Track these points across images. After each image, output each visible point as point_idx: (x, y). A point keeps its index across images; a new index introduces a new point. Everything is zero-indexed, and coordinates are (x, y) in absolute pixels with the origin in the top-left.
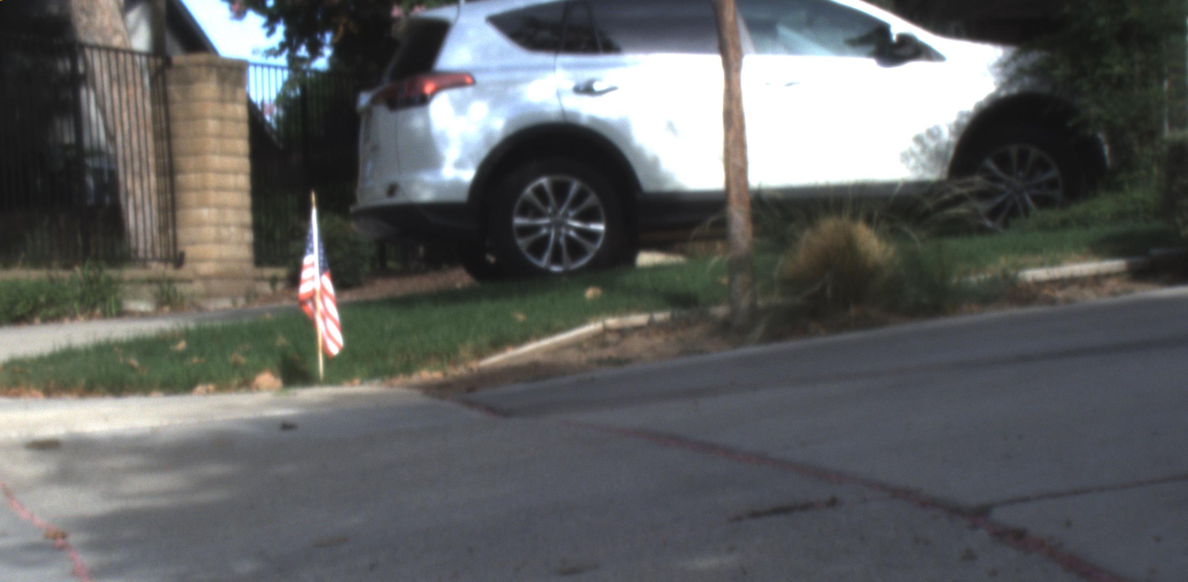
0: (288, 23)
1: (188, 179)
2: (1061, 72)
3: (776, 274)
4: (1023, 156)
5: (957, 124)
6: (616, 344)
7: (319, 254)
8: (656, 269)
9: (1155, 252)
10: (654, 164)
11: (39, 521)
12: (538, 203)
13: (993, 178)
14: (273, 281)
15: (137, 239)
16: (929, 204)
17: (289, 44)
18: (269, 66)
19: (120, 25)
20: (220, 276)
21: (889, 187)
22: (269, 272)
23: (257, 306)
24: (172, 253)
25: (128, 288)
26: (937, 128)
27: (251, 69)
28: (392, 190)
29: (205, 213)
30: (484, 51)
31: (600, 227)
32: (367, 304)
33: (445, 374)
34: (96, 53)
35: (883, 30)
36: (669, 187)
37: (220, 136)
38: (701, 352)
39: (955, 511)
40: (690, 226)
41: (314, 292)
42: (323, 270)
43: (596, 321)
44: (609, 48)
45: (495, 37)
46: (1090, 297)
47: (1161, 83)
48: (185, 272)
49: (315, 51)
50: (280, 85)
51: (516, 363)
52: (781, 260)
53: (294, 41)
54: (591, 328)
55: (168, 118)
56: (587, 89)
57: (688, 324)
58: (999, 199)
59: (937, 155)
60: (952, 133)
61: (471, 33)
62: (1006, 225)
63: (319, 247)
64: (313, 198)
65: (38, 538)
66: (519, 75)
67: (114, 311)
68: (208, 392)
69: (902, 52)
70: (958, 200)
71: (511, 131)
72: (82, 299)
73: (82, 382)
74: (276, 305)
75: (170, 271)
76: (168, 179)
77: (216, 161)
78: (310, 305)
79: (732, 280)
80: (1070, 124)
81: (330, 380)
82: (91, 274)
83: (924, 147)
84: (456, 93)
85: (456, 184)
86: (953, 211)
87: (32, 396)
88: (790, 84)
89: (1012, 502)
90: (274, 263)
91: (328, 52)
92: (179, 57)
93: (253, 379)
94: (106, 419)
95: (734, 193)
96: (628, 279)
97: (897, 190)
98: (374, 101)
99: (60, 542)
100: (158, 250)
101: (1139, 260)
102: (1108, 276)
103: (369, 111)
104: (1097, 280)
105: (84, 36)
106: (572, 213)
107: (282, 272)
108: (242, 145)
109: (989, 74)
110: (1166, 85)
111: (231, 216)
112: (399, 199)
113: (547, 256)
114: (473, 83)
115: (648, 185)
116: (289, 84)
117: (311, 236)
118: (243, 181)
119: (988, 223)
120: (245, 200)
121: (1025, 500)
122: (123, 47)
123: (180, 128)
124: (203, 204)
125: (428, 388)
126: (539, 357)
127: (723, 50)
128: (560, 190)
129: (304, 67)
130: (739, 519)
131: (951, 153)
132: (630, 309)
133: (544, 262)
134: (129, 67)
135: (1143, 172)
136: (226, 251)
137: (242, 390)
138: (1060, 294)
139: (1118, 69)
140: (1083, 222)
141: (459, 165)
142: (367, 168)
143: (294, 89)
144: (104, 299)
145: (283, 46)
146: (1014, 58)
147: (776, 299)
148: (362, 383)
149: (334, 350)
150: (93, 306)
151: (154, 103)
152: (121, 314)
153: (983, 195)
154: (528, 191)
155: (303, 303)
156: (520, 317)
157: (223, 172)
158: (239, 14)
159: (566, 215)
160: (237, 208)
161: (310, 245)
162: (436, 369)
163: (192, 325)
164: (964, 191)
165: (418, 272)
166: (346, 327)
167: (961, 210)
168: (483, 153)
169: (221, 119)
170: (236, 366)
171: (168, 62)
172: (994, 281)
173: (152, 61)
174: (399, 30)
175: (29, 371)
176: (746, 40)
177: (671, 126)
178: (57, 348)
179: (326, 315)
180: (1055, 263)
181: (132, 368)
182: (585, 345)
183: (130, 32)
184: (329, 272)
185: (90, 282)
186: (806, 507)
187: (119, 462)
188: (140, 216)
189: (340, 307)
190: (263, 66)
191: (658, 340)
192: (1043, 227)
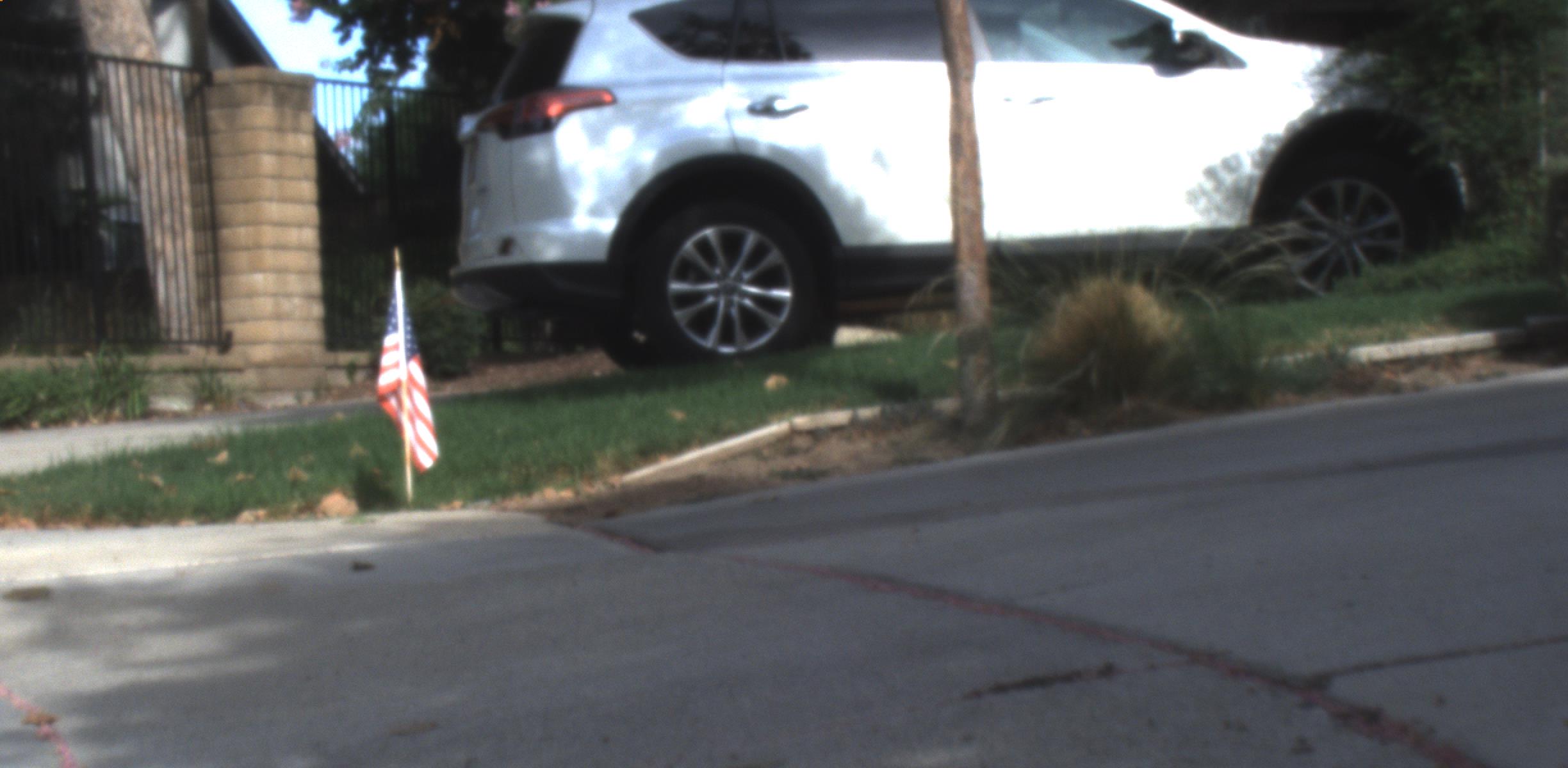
0: (366, 26)
1: (236, 234)
2: (1400, 82)
3: (1021, 354)
4: (1351, 194)
5: (1263, 153)
6: (807, 451)
7: (406, 332)
8: (860, 349)
9: (1533, 321)
10: (857, 208)
11: (19, 700)
12: (702, 263)
13: (1314, 225)
14: (352, 369)
15: (169, 316)
16: (1228, 259)
17: (369, 54)
18: (344, 83)
19: (145, 30)
20: (280, 364)
21: (1174, 236)
22: (345, 357)
23: (329, 403)
24: (215, 333)
25: (157, 380)
26: (1236, 157)
27: (320, 88)
28: (506, 246)
29: (259, 280)
30: (628, 59)
31: (785, 294)
32: (473, 399)
33: (577, 493)
34: (111, 67)
35: (1161, 26)
36: (877, 239)
37: (278, 177)
38: (922, 461)
39: (1279, 682)
40: (906, 291)
41: (399, 383)
42: (411, 353)
43: (780, 420)
44: (796, 53)
45: (642, 40)
46: (1447, 383)
47: (1536, 94)
48: (233, 358)
49: (404, 63)
50: (358, 108)
51: (672, 476)
52: (1029, 335)
53: (376, 49)
54: (775, 429)
55: (209, 154)
56: (766, 109)
57: (905, 423)
58: (1320, 252)
59: (1236, 194)
60: (1256, 164)
61: (611, 35)
62: (1329, 287)
63: (406, 323)
64: (397, 257)
65: (15, 725)
66: (675, 90)
67: (138, 411)
68: (257, 519)
69: (1187, 56)
70: (1269, 252)
71: (666, 165)
72: (95, 395)
73: (88, 507)
74: (355, 401)
75: (213, 357)
76: (209, 234)
77: (274, 210)
78: (393, 402)
79: (963, 363)
80: (1414, 150)
81: (421, 504)
82: (107, 361)
83: (1219, 184)
84: (591, 115)
85: (592, 238)
86: (1261, 268)
87: (21, 526)
88: (1038, 101)
89: (1359, 669)
90: (351, 347)
91: (421, 64)
92: (224, 72)
93: (318, 501)
94: (116, 558)
95: (965, 245)
96: (824, 363)
97: (1185, 240)
98: (481, 128)
99: (45, 729)
100: (197, 329)
101: (1510, 331)
102: (1470, 353)
103: (474, 140)
104: (1455, 359)
105: (97, 46)
106: (747, 276)
107: (362, 358)
108: (308, 189)
109: (1304, 84)
110: (1543, 97)
111: (295, 284)
112: (515, 258)
113: (714, 332)
114: (614, 101)
115: (849, 238)
116: (370, 107)
117: (395, 307)
118: (310, 236)
119: (1304, 283)
120: (313, 261)
121: (1377, 666)
122: (150, 59)
123: (225, 167)
124: (256, 269)
125: (554, 513)
126: (703, 469)
127: (948, 55)
128: (732, 245)
129: (390, 84)
130: (977, 694)
131: (1255, 190)
132: (826, 403)
133: (709, 342)
134: (156, 86)
135: (1512, 214)
136: (288, 330)
137: (303, 516)
138: (1405, 379)
139: (1478, 76)
140: (1433, 282)
141: (596, 212)
142: (473, 216)
143: (376, 112)
144: (124, 395)
145: (361, 56)
146: (1339, 63)
147: (1022, 388)
148: (464, 507)
149: (427, 462)
150: (111, 405)
151: (189, 133)
152: (148, 415)
153: (1299, 246)
154: (689, 245)
155: (383, 398)
156: (679, 416)
157: (281, 224)
158: (302, 13)
159: (739, 279)
160: (302, 272)
161: (393, 320)
162: (565, 486)
163: (237, 429)
164: (1274, 240)
165: (544, 356)
166: (442, 430)
167: (1270, 266)
168: (628, 195)
169: (279, 153)
170: (295, 484)
171: (208, 79)
172: (1317, 360)
173: (187, 76)
174: (514, 32)
175: (17, 492)
176: (979, 40)
177: (878, 158)
178: (56, 463)
179: (415, 414)
180: (1397, 337)
181: (155, 488)
182: (766, 452)
183: (161, 42)
184: (418, 356)
185: (106, 372)
186: (1069, 678)
187: (133, 618)
188: (173, 284)
189: (434, 403)
190: (335, 82)
191: (864, 445)
192: (1380, 288)
